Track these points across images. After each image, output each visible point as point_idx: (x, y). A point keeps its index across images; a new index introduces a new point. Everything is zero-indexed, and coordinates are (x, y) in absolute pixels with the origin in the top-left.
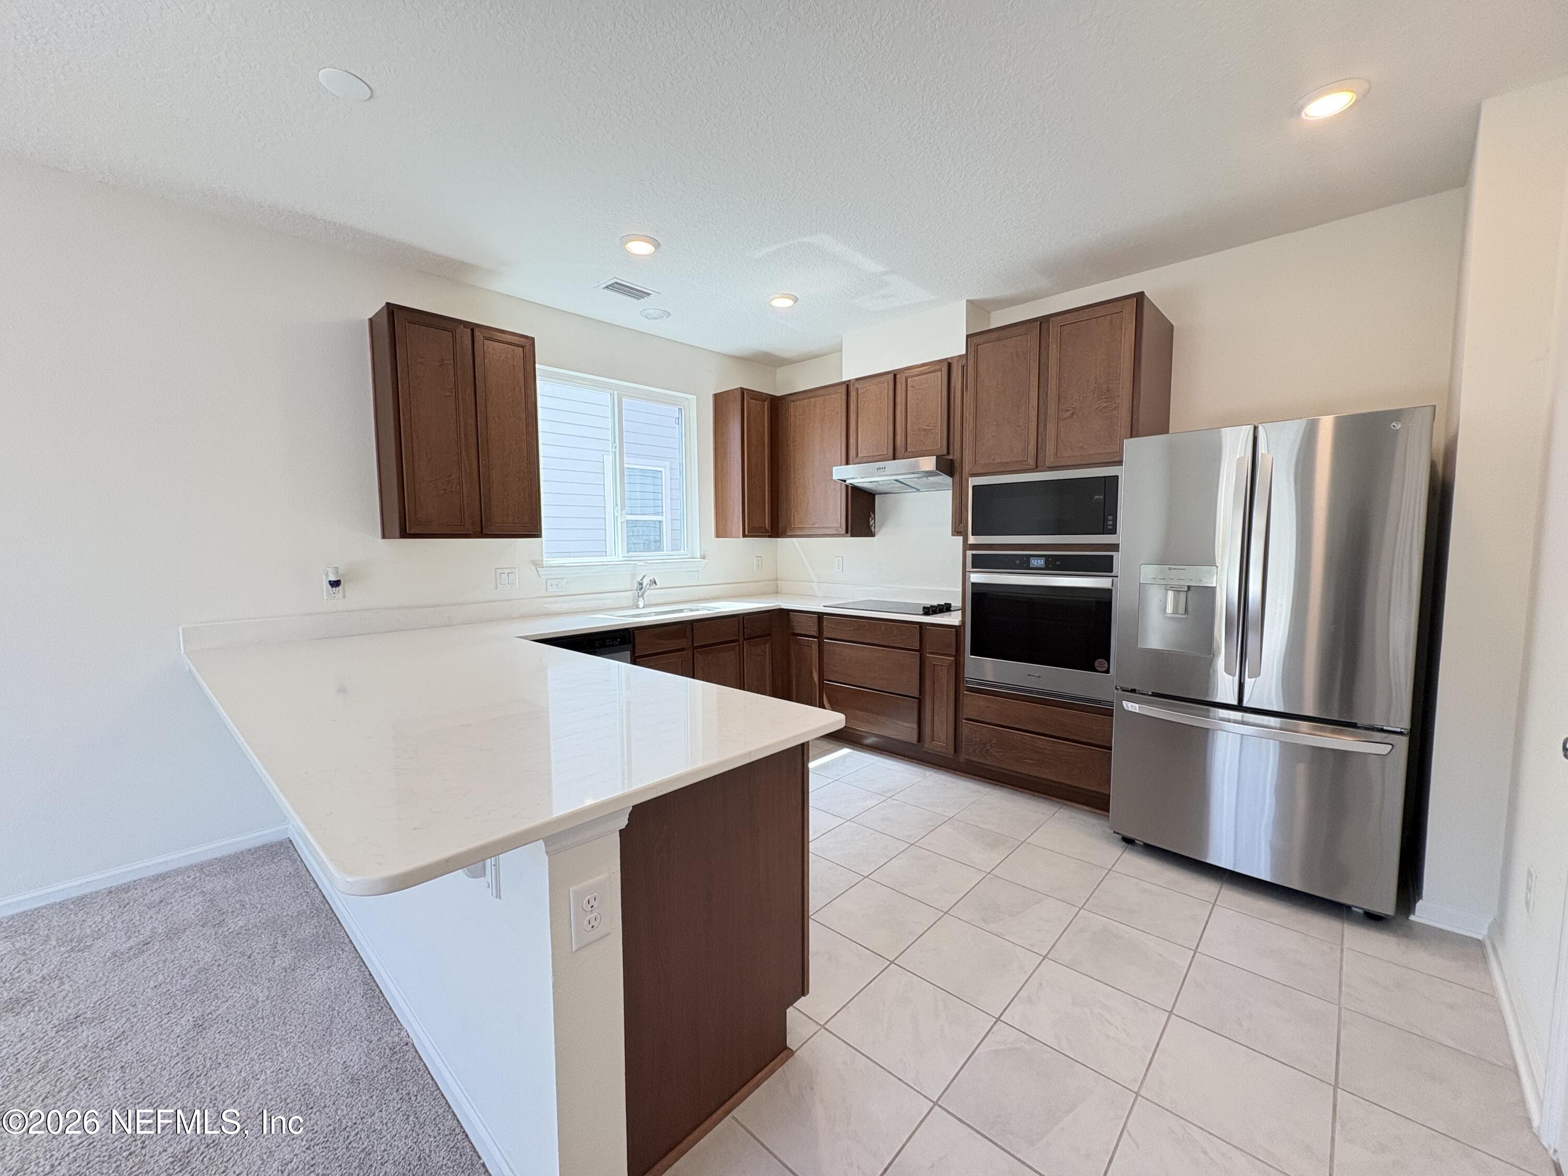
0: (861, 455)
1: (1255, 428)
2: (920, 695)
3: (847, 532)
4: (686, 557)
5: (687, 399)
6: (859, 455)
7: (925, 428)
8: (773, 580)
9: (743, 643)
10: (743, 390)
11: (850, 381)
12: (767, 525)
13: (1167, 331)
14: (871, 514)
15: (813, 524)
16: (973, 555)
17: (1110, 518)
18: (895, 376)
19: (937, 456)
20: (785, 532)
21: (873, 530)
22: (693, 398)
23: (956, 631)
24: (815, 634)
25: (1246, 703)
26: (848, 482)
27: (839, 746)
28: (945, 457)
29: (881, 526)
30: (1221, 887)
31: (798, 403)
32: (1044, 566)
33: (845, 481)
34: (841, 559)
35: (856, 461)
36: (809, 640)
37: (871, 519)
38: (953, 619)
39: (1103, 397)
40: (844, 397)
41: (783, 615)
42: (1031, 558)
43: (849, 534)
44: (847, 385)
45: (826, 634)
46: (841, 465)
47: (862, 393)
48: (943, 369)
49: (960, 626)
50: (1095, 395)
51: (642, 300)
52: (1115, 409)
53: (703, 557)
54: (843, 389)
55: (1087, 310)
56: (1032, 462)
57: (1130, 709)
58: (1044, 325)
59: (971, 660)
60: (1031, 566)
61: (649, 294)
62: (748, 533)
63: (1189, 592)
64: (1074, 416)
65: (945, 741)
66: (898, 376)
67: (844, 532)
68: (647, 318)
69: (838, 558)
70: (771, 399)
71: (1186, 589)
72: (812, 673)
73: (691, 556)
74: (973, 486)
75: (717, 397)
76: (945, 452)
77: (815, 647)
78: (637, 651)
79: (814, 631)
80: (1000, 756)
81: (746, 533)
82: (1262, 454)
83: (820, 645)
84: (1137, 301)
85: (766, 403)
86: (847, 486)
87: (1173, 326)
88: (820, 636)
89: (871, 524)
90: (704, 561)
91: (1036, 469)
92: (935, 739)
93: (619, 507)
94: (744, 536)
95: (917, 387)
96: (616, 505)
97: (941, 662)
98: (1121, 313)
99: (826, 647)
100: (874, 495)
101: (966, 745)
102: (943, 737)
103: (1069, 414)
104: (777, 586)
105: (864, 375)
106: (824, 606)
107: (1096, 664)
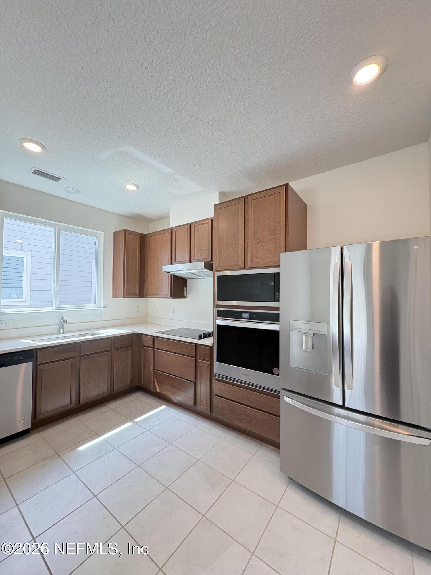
0: (177, 261)
1: (342, 248)
2: (195, 380)
3: (171, 296)
4: (96, 307)
5: (100, 233)
6: (176, 261)
7: (202, 249)
8: (145, 317)
9: (114, 351)
10: (125, 230)
11: (173, 227)
12: (137, 292)
13: (304, 208)
14: (185, 288)
15: (157, 292)
16: (217, 310)
17: (277, 294)
18: (190, 225)
19: (204, 262)
20: (146, 296)
21: (186, 295)
22: (102, 233)
23: (211, 348)
24: (151, 346)
25: (346, 405)
26: (171, 273)
27: (161, 403)
28: (210, 262)
29: (189, 293)
30: (340, 517)
31: (152, 237)
32: (248, 317)
33: (169, 273)
34: (173, 308)
35: (175, 263)
36: (149, 349)
37: (184, 290)
38: (209, 342)
39: (272, 233)
40: (170, 235)
41: (138, 336)
42: (243, 313)
43: (172, 297)
44: (172, 230)
45: (156, 347)
46: (169, 265)
47: (178, 233)
48: (209, 222)
49: (212, 346)
50: (269, 233)
51: (58, 182)
52: (278, 239)
53: (105, 307)
54: (170, 231)
55: (264, 192)
56: (242, 265)
57: (287, 402)
58: (246, 200)
59: (216, 364)
60: (243, 317)
61: (60, 179)
62: (126, 296)
63: (314, 336)
64: (260, 243)
65: (206, 406)
66: (192, 226)
67: (169, 296)
68: (68, 192)
69: (172, 308)
70: (141, 235)
71: (312, 335)
72: (150, 365)
73: (99, 307)
74: (217, 276)
75: (115, 233)
76: (210, 260)
77: (151, 353)
78: (38, 361)
79: (151, 345)
80: (231, 416)
81: (125, 296)
82: (346, 262)
83: (154, 351)
84: (285, 188)
85: (138, 237)
86: (171, 275)
87: (307, 205)
88: (153, 347)
89: (184, 292)
90: (106, 309)
91: (244, 268)
92: (202, 404)
93: (55, 283)
94: (124, 297)
95: (199, 230)
96: (54, 282)
97: (204, 364)
98: (279, 193)
99: (156, 352)
100: (186, 279)
101: (215, 409)
102: (205, 404)
103: (257, 241)
104: (147, 319)
105: (180, 225)
106: (156, 332)
107: (274, 370)
